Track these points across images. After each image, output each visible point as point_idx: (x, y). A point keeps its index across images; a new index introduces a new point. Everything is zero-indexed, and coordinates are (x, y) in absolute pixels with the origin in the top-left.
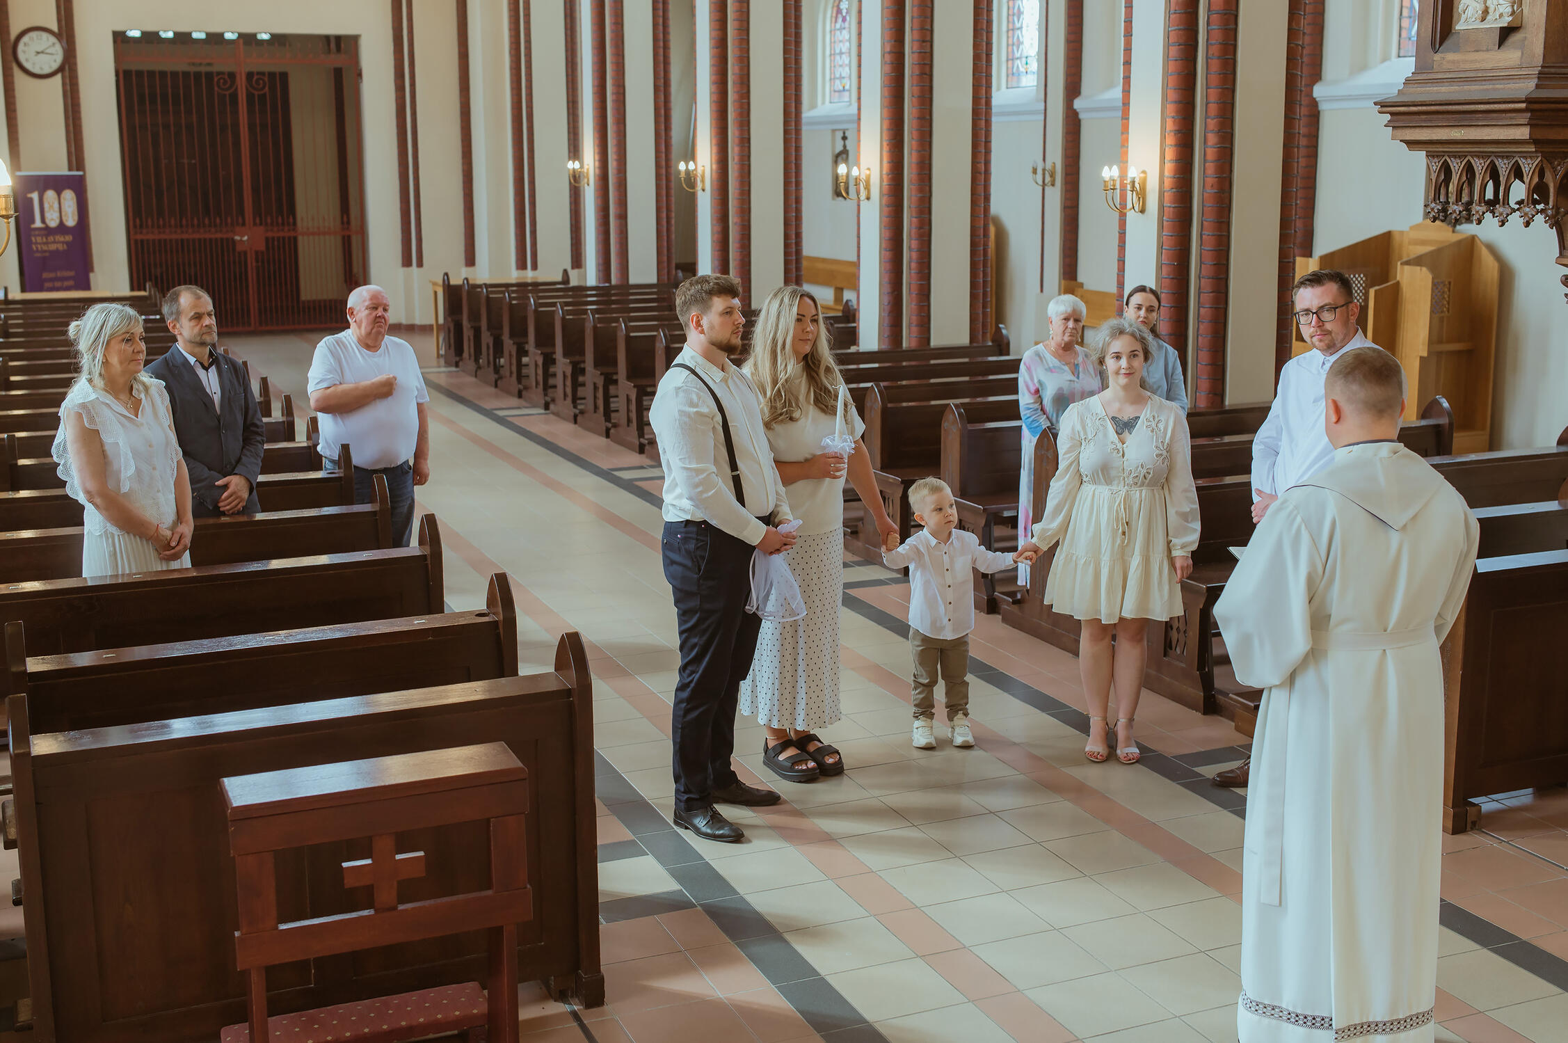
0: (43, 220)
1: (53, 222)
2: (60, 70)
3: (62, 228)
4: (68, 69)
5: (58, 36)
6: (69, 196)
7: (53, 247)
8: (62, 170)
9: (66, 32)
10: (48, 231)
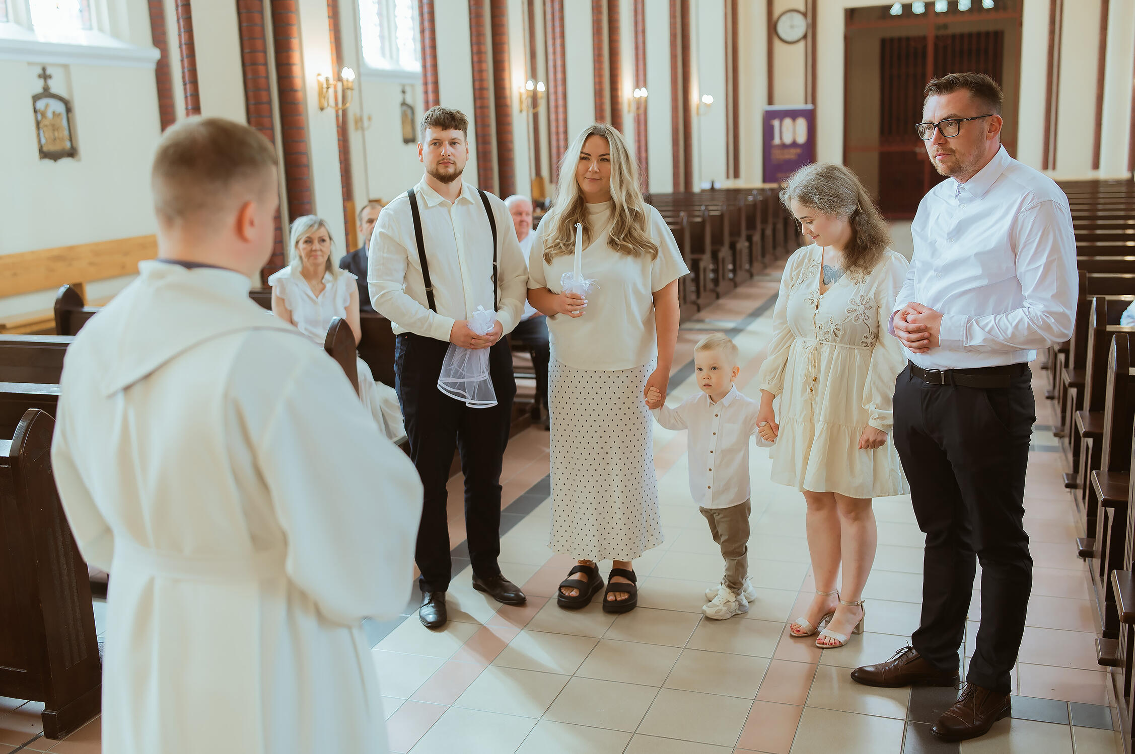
0: (781, 138)
1: (788, 140)
2: (805, 37)
3: (794, 144)
4: (811, 36)
5: (805, 15)
6: (802, 123)
7: (787, 157)
8: (799, 104)
9: (811, 13)
10: (784, 146)
